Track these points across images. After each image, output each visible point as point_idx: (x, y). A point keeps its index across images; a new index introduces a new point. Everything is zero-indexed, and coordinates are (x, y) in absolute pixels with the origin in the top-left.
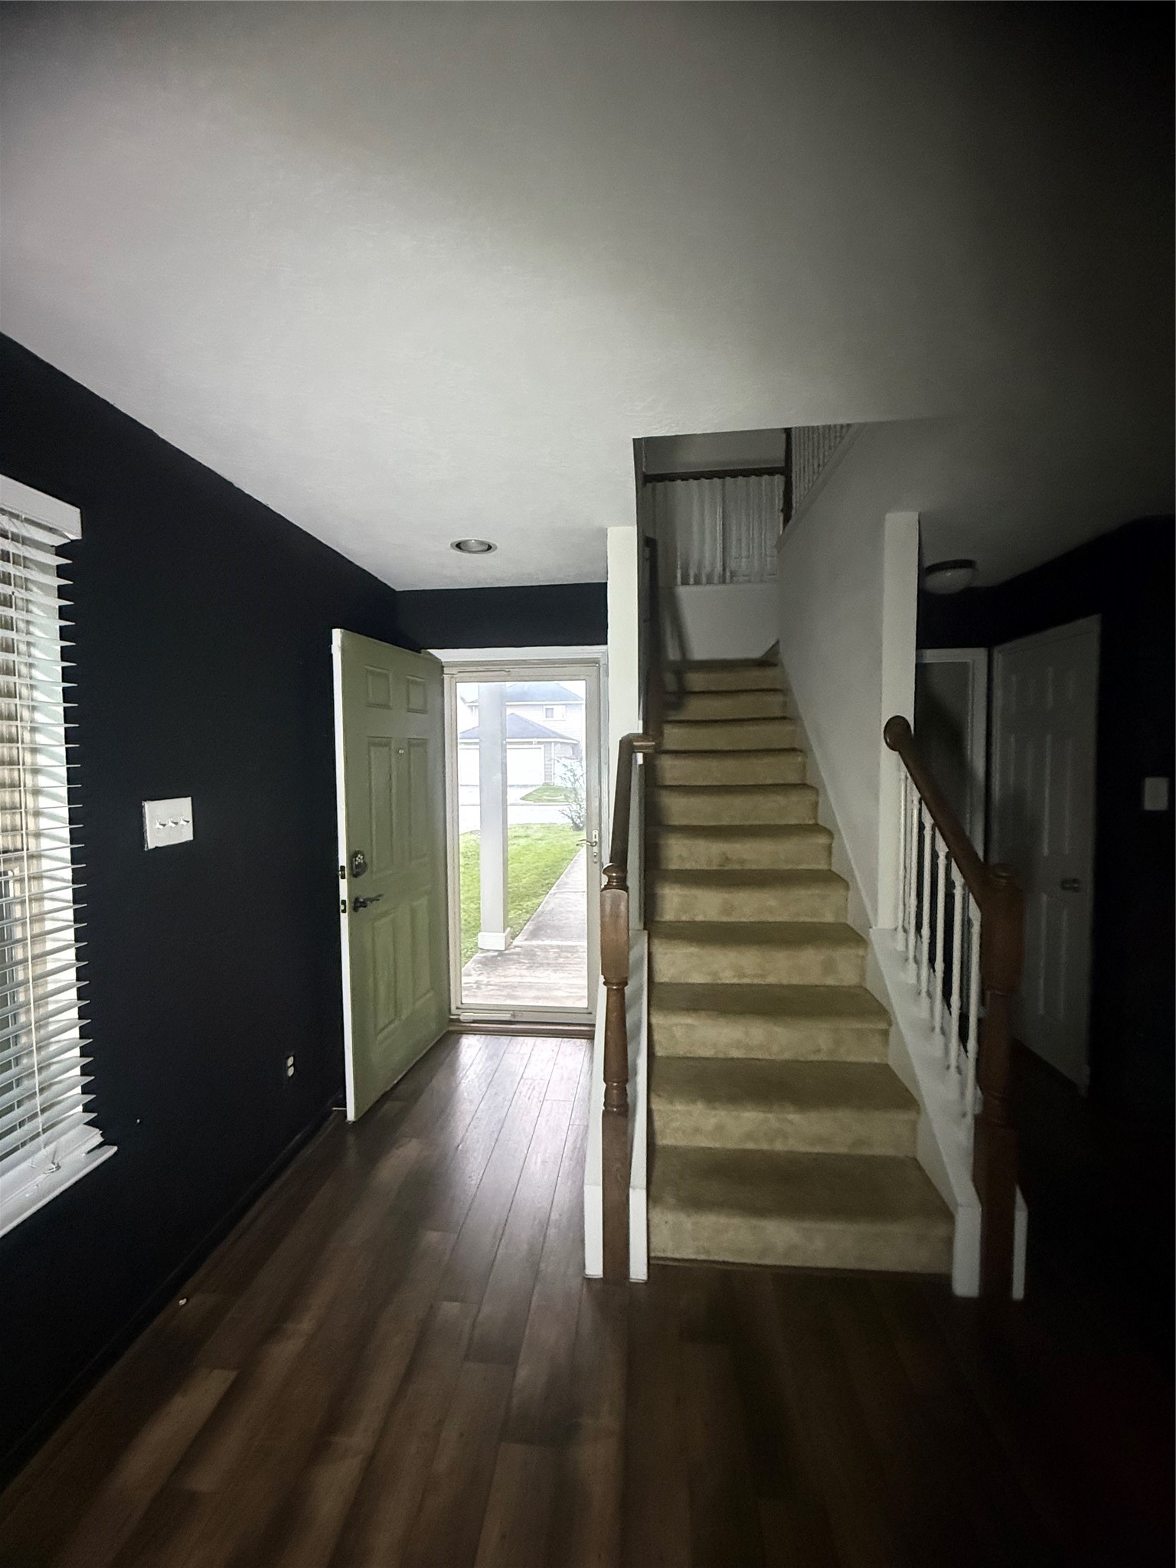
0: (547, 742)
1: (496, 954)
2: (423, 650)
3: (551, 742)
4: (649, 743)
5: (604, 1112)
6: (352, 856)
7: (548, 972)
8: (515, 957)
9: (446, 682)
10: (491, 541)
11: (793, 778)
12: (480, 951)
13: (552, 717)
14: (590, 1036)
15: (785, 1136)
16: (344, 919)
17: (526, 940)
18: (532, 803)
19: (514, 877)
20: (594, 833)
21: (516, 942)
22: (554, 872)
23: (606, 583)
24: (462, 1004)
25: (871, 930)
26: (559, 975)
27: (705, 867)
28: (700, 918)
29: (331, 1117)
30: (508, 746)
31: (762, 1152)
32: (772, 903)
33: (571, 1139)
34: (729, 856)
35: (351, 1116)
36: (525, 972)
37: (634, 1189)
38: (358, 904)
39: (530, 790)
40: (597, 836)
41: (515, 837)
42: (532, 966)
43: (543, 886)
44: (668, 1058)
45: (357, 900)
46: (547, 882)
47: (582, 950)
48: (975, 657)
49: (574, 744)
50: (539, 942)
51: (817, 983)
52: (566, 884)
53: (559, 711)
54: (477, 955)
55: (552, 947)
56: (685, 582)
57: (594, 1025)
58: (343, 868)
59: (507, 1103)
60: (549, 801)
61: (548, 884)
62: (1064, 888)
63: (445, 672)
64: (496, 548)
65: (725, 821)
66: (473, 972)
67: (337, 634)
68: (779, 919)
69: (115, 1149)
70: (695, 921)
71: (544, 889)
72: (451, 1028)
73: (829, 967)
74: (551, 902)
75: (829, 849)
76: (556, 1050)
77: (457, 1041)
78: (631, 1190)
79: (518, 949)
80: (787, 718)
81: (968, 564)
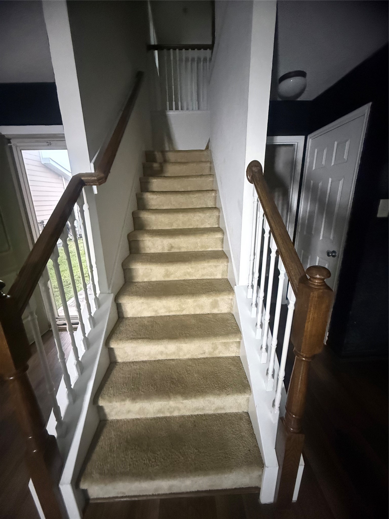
11: (211, 204)
24: (58, 316)
25: (235, 286)
27: (161, 252)
28: (154, 279)
32: (190, 270)
34: (173, 245)
51: (209, 312)
56: (171, 109)
62: (329, 255)
63: (11, 143)
65: (175, 227)
73: (215, 304)
75: (222, 240)
80: (210, 175)
81: (302, 74)
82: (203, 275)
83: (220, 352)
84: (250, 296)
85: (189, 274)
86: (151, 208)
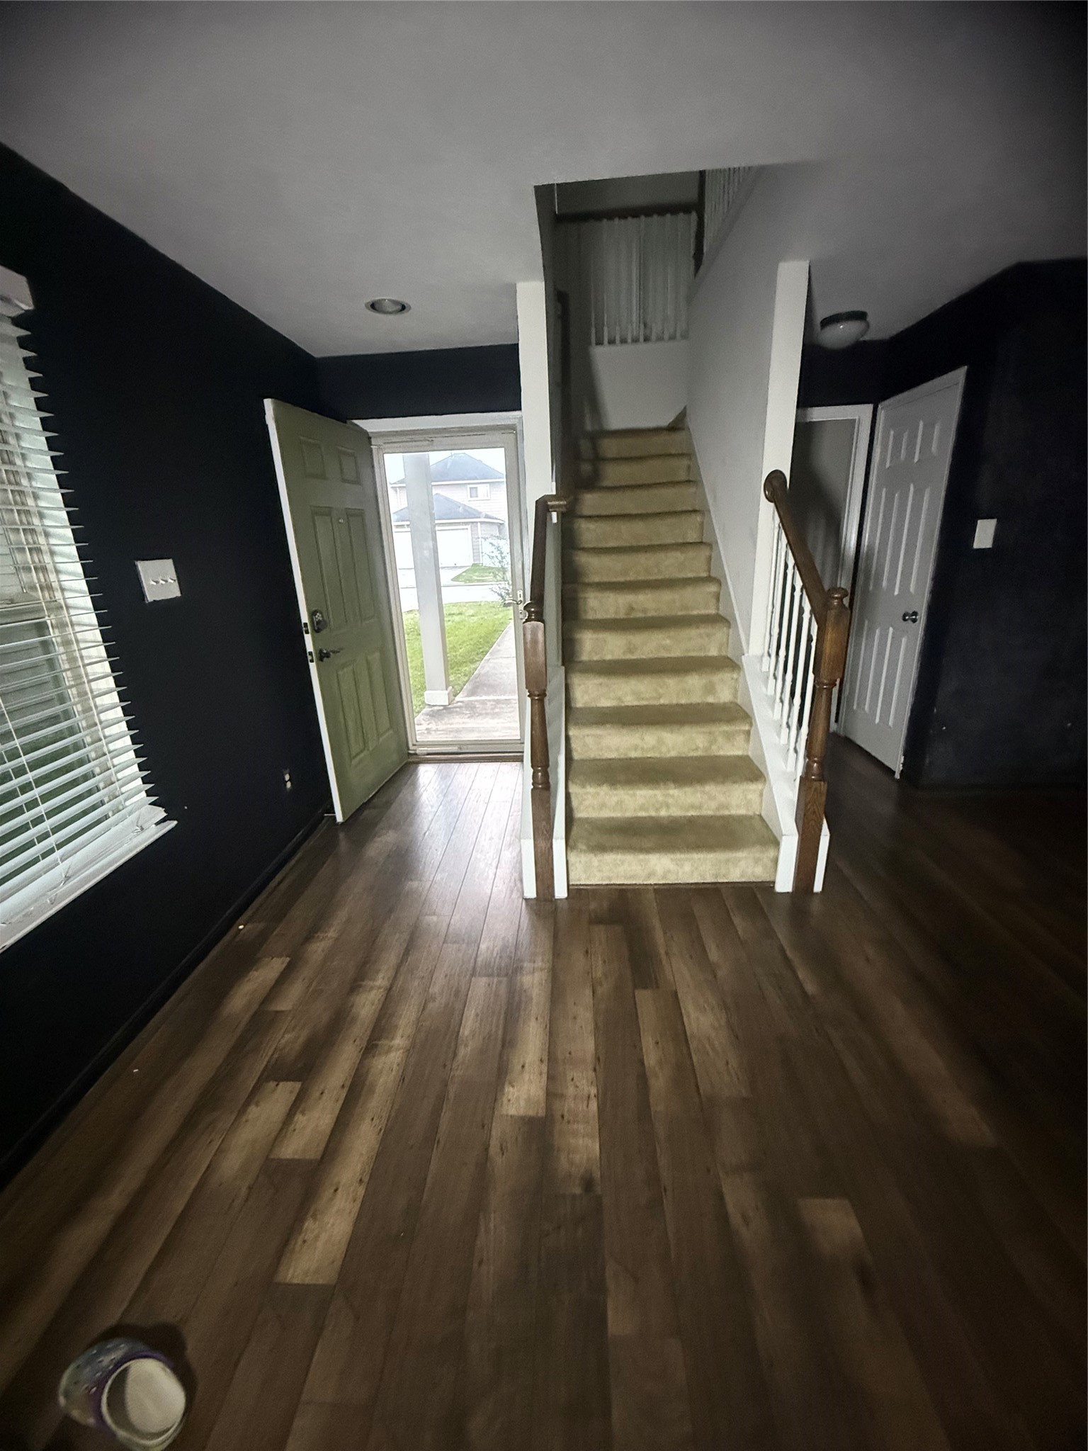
0: (472, 523)
1: (442, 708)
2: (348, 421)
3: (477, 522)
4: (562, 503)
5: (532, 790)
6: (312, 614)
7: (487, 719)
8: (458, 709)
9: (374, 452)
10: (406, 301)
11: (692, 536)
12: (427, 706)
13: (477, 497)
14: (520, 759)
15: (668, 806)
16: (313, 667)
17: (466, 696)
18: (463, 583)
19: (452, 648)
20: (519, 593)
21: (457, 699)
22: (488, 642)
23: (518, 344)
24: (417, 741)
25: (743, 657)
26: (496, 721)
27: (613, 616)
28: (609, 657)
29: (324, 821)
30: (437, 528)
31: (651, 818)
33: (511, 823)
34: (635, 606)
35: (339, 818)
36: (468, 720)
37: (557, 839)
38: (322, 656)
39: (459, 571)
40: (522, 595)
41: (450, 615)
42: (472, 716)
43: (478, 654)
44: (582, 760)
45: (321, 651)
46: (481, 650)
47: (514, 702)
48: (861, 413)
49: (501, 524)
50: (478, 698)
51: (700, 702)
52: (499, 651)
53: (483, 490)
54: (425, 710)
55: (490, 701)
56: (599, 343)
57: (523, 752)
58: (306, 624)
59: (460, 806)
60: (479, 581)
61: (482, 652)
62: (905, 620)
63: (373, 443)
64: (410, 308)
65: (631, 577)
66: (423, 722)
67: (268, 404)
68: (672, 655)
69: (176, 822)
70: (604, 660)
71: (479, 656)
72: (410, 760)
73: (710, 689)
74: (486, 666)
75: (717, 597)
76: (496, 771)
77: (415, 770)
78: (554, 840)
79: (459, 704)
80: (687, 481)
81: (860, 316)
82: (687, 650)
83: (720, 748)
84: (765, 669)
85: (665, 648)
86: (586, 546)
